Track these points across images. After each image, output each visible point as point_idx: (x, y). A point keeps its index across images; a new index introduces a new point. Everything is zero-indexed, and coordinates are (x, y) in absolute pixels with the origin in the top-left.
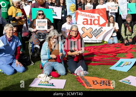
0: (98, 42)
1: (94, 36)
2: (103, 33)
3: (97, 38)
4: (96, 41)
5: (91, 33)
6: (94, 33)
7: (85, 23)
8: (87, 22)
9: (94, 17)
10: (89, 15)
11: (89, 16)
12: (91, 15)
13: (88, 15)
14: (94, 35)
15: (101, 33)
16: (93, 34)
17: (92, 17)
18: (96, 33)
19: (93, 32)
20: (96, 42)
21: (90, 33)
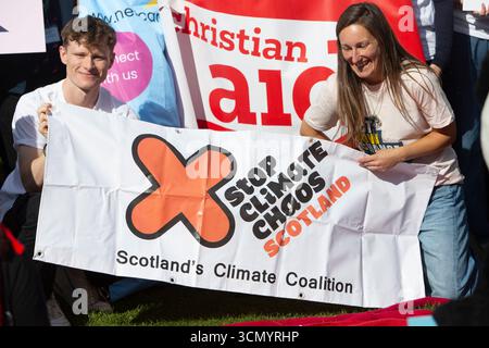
0: (291, 293)
1: (244, 229)
2: (326, 204)
3: (273, 250)
4: (272, 278)
5: (221, 193)
6: (247, 199)
7: (228, 105)
8: (241, 94)
9: (296, 52)
10: (250, 33)
11: (249, 45)
12: (262, 37)
13: (242, 36)
14: (247, 218)
15: (314, 201)
16: (236, 211)
17: (274, 49)
18: (262, 200)
19: (241, 184)
20: (263, 289)
21: (212, 192)
